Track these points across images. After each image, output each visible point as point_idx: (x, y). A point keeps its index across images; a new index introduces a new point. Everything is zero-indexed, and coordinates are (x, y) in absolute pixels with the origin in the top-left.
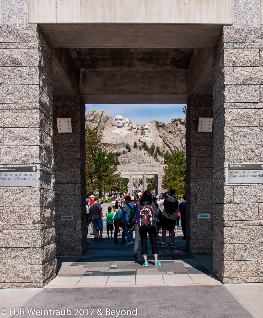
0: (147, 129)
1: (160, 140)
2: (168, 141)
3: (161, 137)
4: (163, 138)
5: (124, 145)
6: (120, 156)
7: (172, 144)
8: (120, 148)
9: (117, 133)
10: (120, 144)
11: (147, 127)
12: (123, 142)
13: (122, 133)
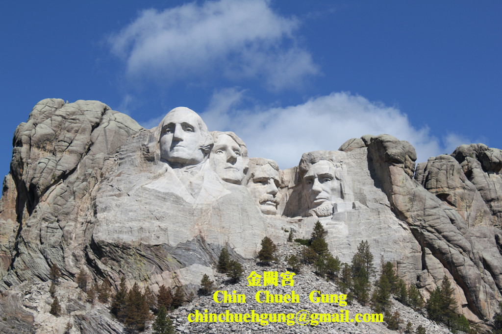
0: (324, 178)
1: (397, 227)
2: (439, 232)
3: (399, 214)
4: (410, 220)
5: (205, 249)
6: (181, 308)
7: (461, 247)
8: (185, 266)
9: (172, 194)
10: (186, 246)
11: (327, 167)
12: (202, 238)
13: (196, 191)
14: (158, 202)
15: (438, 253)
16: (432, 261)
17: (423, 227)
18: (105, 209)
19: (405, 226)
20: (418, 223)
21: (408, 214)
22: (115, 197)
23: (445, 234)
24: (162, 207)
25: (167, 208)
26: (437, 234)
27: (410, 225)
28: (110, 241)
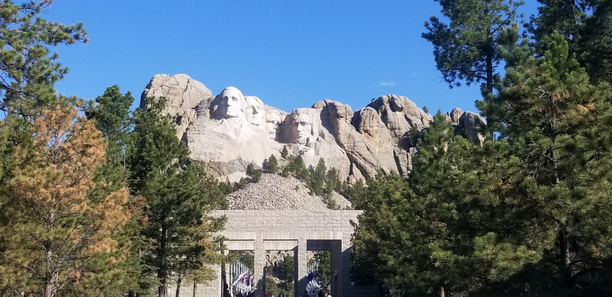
0: (303, 124)
1: (339, 152)
2: (361, 155)
3: (340, 145)
4: (347, 148)
5: (242, 164)
6: (230, 194)
7: (371, 163)
8: (232, 173)
9: (226, 135)
10: (232, 163)
11: (306, 118)
12: (240, 158)
13: (238, 133)
14: (219, 139)
15: (359, 166)
16: (356, 170)
17: (352, 152)
18: (192, 141)
19: (344, 151)
20: (350, 150)
21: (345, 145)
22: (197, 135)
23: (364, 156)
24: (221, 142)
25: (222, 142)
26: (359, 156)
27: (346, 151)
28: (195, 159)
